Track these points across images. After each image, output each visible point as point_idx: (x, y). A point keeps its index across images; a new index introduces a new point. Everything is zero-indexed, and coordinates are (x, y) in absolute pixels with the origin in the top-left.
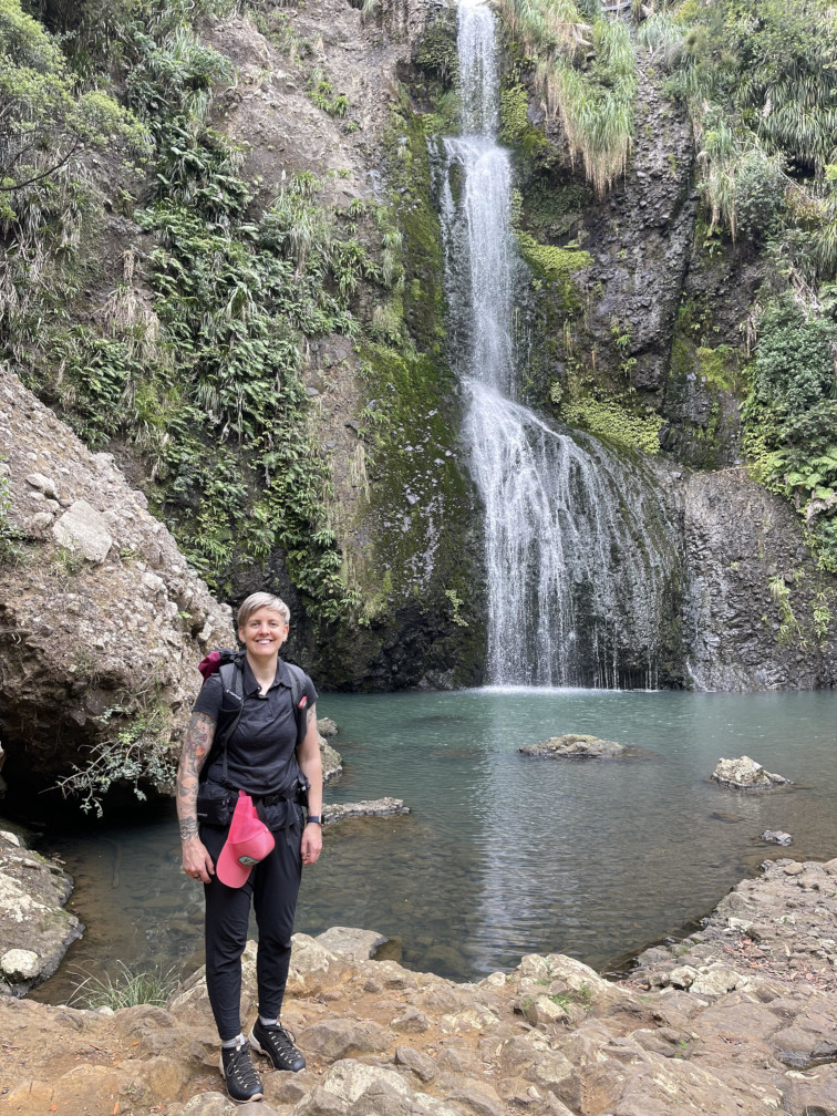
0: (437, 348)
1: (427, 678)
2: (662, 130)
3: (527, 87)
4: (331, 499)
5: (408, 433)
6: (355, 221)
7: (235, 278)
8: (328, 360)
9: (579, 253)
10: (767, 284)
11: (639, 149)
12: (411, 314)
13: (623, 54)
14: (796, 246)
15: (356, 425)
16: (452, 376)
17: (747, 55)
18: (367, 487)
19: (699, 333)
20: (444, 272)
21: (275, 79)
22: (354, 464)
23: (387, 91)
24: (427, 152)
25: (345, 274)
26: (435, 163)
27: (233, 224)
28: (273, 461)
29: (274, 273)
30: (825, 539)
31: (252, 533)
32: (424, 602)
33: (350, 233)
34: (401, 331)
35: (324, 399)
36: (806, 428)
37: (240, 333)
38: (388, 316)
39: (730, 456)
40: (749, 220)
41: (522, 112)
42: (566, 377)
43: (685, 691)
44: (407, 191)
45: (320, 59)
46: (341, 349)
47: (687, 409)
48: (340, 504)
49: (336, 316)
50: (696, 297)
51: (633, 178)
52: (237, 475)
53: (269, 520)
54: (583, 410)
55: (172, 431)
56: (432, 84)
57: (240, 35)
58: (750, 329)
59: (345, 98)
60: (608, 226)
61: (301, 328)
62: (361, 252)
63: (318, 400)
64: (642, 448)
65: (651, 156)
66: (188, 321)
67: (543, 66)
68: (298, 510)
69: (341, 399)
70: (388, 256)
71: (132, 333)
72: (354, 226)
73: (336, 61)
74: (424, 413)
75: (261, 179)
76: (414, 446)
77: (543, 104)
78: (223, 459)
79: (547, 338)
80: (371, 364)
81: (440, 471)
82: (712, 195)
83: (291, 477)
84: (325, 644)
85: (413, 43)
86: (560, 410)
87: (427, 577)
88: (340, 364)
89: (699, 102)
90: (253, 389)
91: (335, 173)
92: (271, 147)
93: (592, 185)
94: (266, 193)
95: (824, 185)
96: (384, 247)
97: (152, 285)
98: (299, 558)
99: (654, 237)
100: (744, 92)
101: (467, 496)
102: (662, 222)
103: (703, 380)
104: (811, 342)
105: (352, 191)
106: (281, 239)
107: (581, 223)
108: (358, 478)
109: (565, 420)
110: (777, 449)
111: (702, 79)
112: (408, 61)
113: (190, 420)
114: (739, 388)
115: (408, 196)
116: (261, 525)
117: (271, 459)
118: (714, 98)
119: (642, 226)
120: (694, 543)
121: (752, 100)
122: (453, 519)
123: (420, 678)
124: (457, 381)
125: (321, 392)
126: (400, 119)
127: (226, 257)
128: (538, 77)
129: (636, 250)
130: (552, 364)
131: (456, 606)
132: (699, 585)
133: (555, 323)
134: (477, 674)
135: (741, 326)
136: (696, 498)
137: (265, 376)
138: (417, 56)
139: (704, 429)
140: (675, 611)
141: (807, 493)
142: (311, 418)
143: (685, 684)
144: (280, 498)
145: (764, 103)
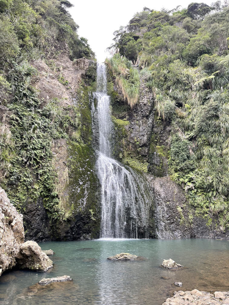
0: (89, 143)
1: (83, 236)
2: (146, 94)
3: (113, 82)
4: (57, 183)
5: (81, 165)
6: (68, 110)
7: (34, 123)
8: (59, 145)
9: (126, 121)
10: (173, 131)
11: (141, 98)
12: (83, 134)
13: (137, 76)
14: (179, 122)
15: (66, 163)
16: (93, 150)
17: (166, 78)
18: (68, 180)
19: (157, 142)
20: (92, 124)
21: (49, 75)
22: (65, 173)
23: (78, 80)
24: (88, 95)
25: (65, 123)
26: (90, 98)
27: (35, 109)
28: (41, 172)
29: (45, 122)
30: (190, 196)
31: (33, 193)
32: (83, 213)
33: (67, 113)
34: (80, 138)
35: (57, 155)
36: (184, 167)
37: (34, 137)
38: (76, 135)
39: (165, 173)
40: (167, 116)
41: (112, 88)
42: (123, 152)
43: (156, 239)
44: (83, 104)
45: (62, 72)
46: (63, 142)
47: (155, 161)
48: (60, 184)
49: (62, 134)
50: (156, 133)
51: (139, 105)
52: (30, 176)
53: (39, 189)
54: (128, 161)
55: (12, 163)
56: (90, 80)
57: (41, 64)
58: (169, 142)
59: (68, 81)
60: (134, 116)
61: (52, 136)
62: (70, 118)
63: (56, 156)
64: (143, 171)
65: (144, 100)
66: (20, 133)
67: (117, 78)
68: (47, 186)
69: (62, 155)
70: (77, 119)
71: (3, 136)
72: (68, 112)
73: (66, 73)
74: (85, 160)
75: (44, 99)
76: (82, 168)
77: (117, 86)
78: (26, 171)
79: (118, 142)
80: (71, 146)
81: (89, 175)
82: (159, 110)
83: (46, 176)
84: (53, 226)
85: (86, 70)
86: (122, 160)
87: (84, 206)
88: (62, 146)
89: (155, 88)
90: (37, 152)
91: (64, 98)
92: (47, 91)
93: (129, 105)
94: (45, 102)
95: (185, 109)
96: (76, 117)
97: (10, 124)
98: (47, 200)
99: (145, 118)
100: (165, 87)
101: (96, 183)
102: (147, 115)
103: (158, 154)
104: (184, 146)
105: (68, 103)
106: (48, 113)
107: (127, 114)
108: (66, 177)
109: (123, 163)
110: (177, 172)
111: (155, 83)
112: (84, 74)
113: (17, 160)
114: (167, 156)
115: (83, 105)
116: (36, 190)
117: (41, 171)
118: (158, 87)
119: (142, 116)
120: (157, 197)
121: (167, 88)
122: (92, 189)
123: (81, 236)
124: (94, 152)
125: (57, 154)
126: (82, 87)
127: (32, 117)
128: (116, 80)
129: (141, 121)
130: (120, 148)
131: (92, 214)
132: (159, 208)
133: (120, 138)
134: (97, 235)
135: (167, 141)
136: (157, 184)
137: (41, 148)
138: (86, 73)
139: (159, 166)
140: (153, 216)
141: (185, 184)
142: (53, 160)
143: (156, 237)
144: (42, 182)
145: (170, 89)
